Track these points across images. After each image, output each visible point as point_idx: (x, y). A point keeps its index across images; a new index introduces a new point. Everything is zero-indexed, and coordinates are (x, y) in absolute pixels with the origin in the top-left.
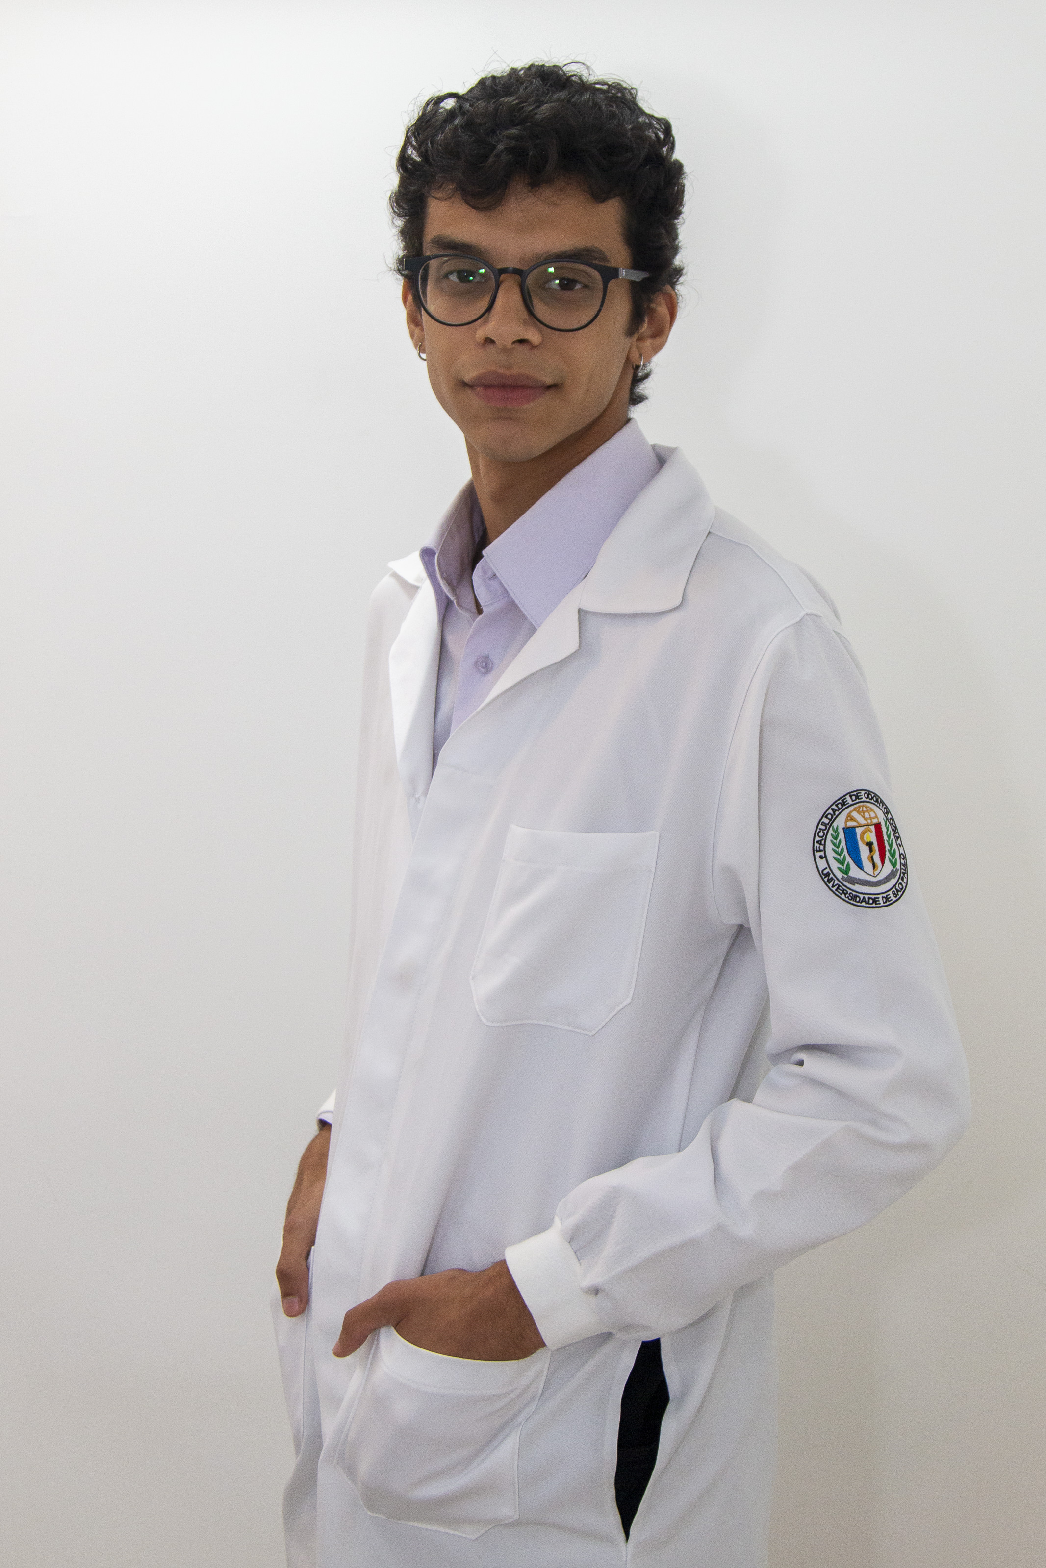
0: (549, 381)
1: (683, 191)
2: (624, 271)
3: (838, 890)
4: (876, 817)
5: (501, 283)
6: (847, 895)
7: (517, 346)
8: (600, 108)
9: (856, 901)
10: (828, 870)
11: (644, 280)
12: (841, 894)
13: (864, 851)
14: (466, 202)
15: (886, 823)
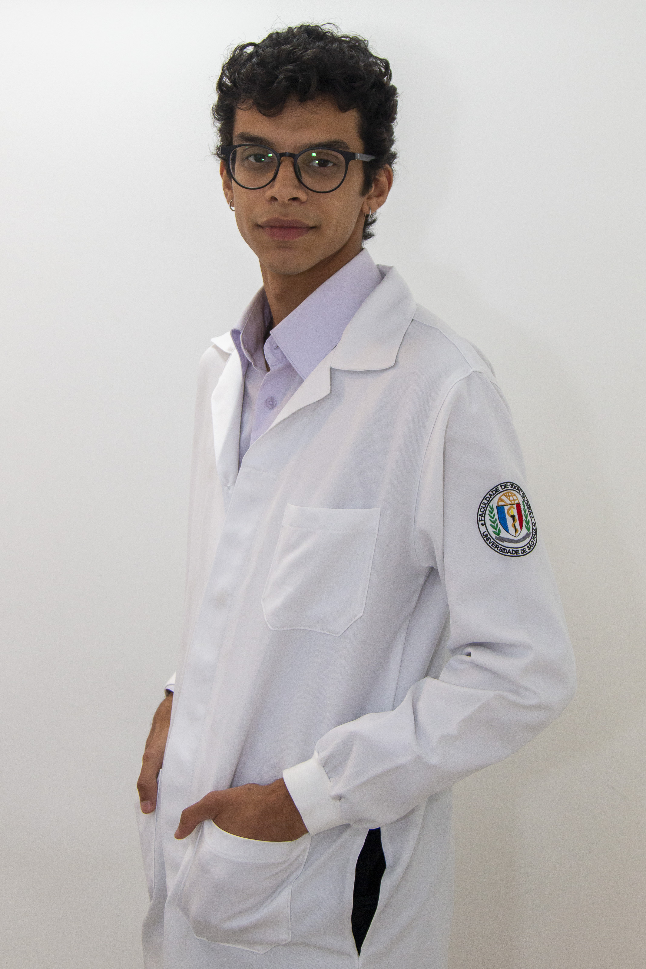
0: (311, 224)
1: (397, 105)
2: (359, 155)
3: (493, 545)
4: (517, 499)
5: (281, 162)
6: (499, 549)
7: (291, 202)
8: (344, 53)
9: (504, 552)
10: (486, 533)
11: (371, 161)
12: (495, 548)
13: (509, 521)
14: (261, 112)
15: (523, 503)
